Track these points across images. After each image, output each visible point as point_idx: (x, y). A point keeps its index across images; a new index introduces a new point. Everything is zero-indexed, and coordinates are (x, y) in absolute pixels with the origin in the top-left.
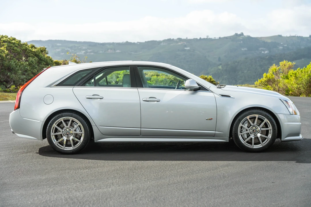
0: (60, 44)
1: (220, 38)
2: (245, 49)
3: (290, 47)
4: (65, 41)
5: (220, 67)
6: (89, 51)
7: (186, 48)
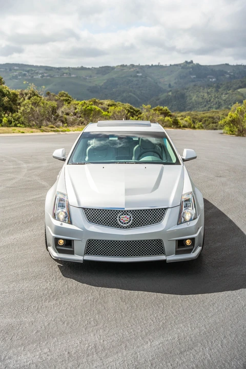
0: (18, 68)
1: (171, 65)
2: (194, 76)
3: (236, 75)
4: (22, 64)
5: (170, 93)
6: (45, 75)
7: (138, 74)
